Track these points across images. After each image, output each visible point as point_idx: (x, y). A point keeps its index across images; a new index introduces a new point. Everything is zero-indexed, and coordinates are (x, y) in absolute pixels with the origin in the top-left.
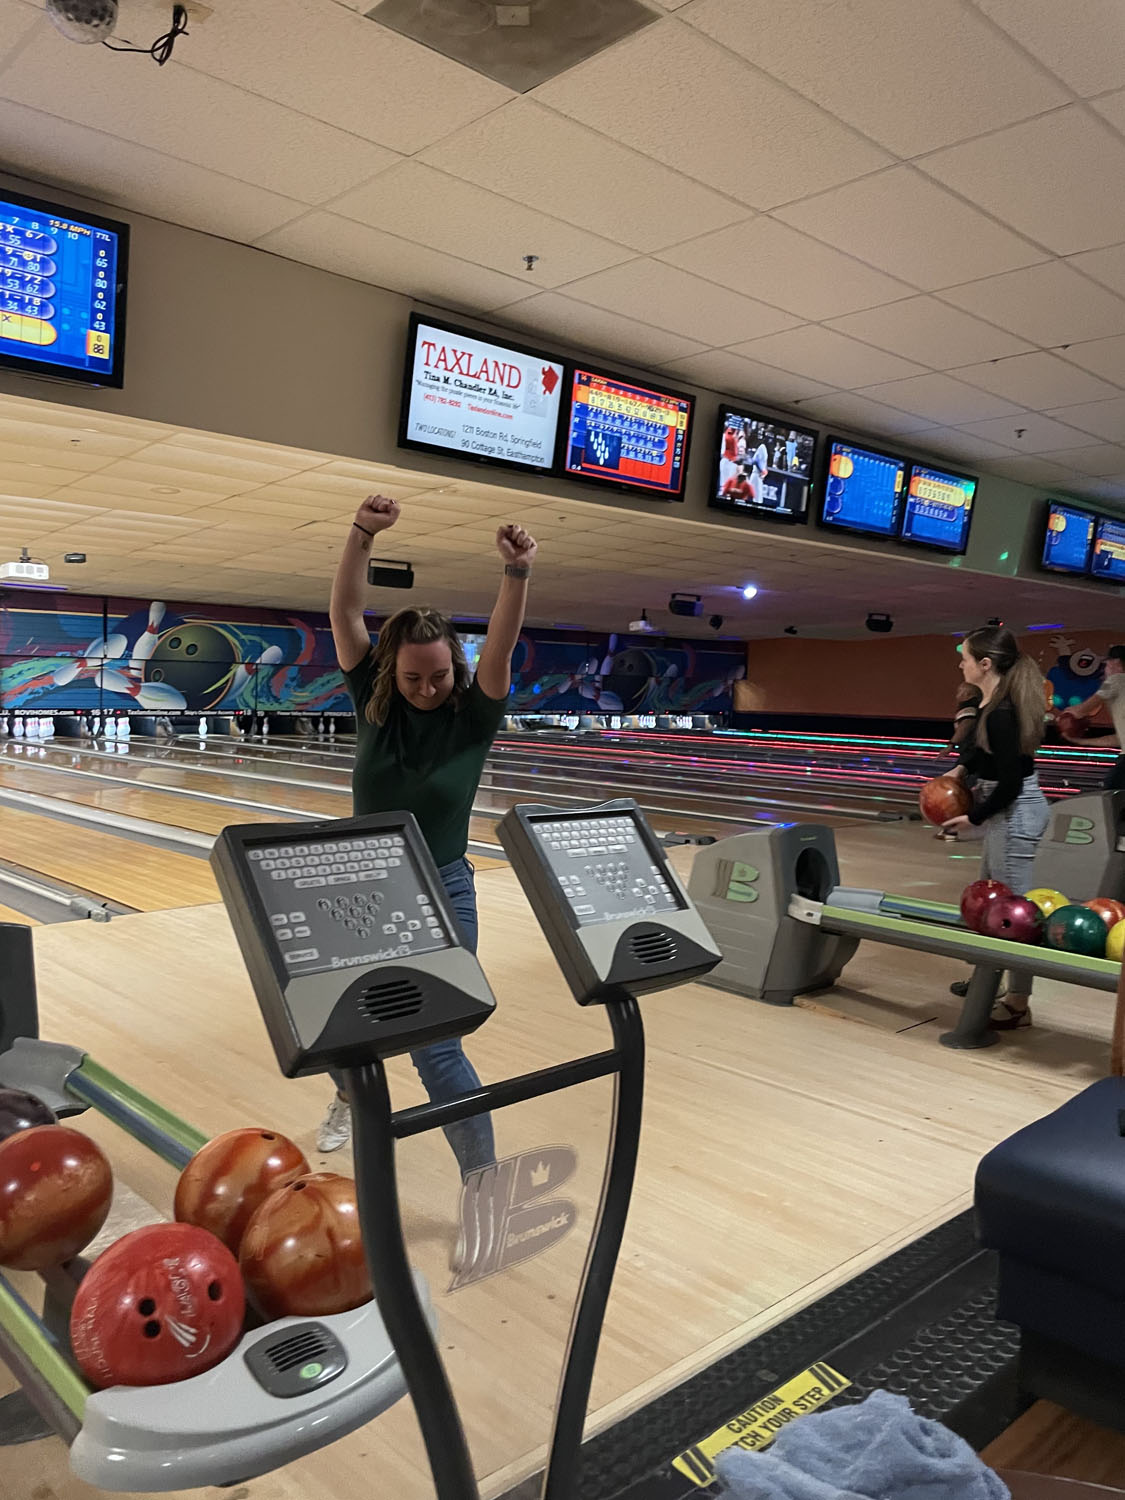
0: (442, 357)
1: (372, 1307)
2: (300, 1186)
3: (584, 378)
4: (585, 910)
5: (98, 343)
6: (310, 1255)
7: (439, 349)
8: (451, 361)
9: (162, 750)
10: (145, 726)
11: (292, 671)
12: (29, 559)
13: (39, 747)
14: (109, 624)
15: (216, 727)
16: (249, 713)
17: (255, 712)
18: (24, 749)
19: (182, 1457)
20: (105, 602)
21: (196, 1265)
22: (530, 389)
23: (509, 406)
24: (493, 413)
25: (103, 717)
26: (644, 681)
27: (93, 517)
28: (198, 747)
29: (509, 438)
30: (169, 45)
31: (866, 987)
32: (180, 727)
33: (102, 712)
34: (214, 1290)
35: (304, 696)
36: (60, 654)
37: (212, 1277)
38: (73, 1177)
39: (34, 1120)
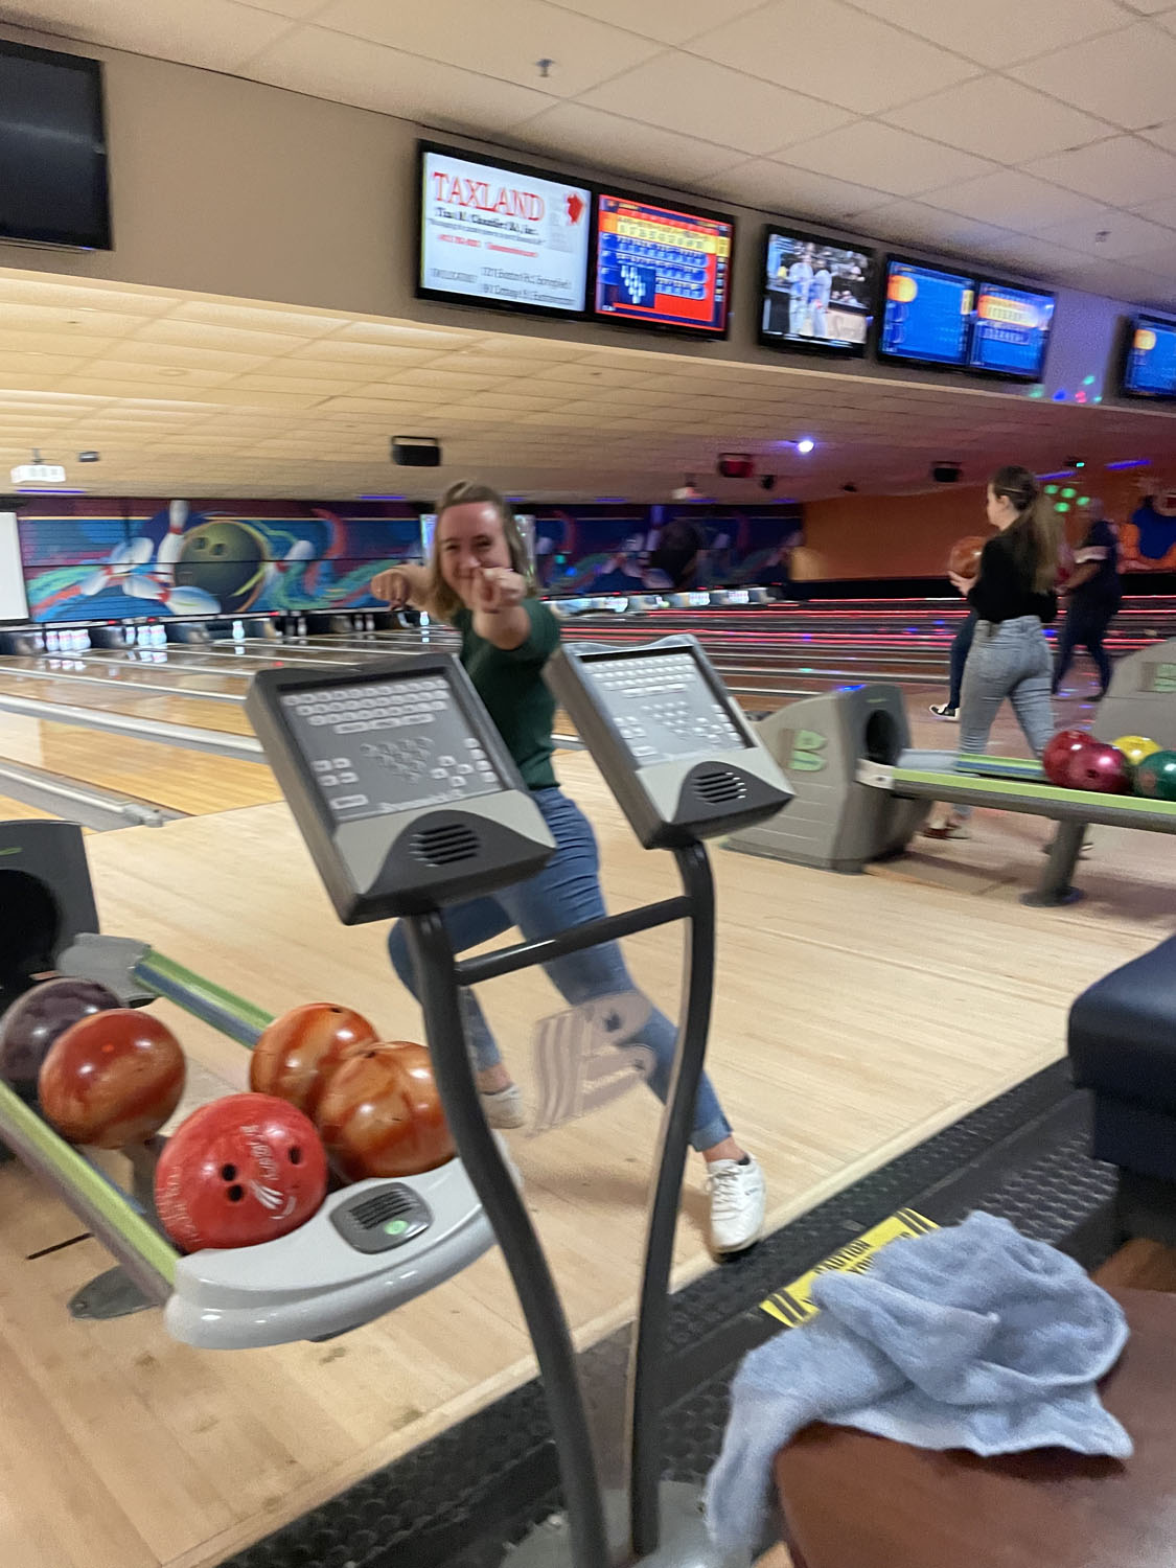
0: (456, 190)
1: (456, 1163)
2: (372, 1055)
3: (611, 204)
4: (645, 752)
6: (387, 1119)
7: (452, 181)
8: (465, 193)
9: (200, 656)
10: (180, 634)
11: (322, 567)
12: (42, 460)
13: (76, 660)
14: (131, 527)
15: (252, 630)
16: (284, 613)
17: (289, 612)
18: (61, 663)
19: (278, 1314)
20: (125, 504)
21: (275, 1132)
22: (553, 219)
23: (531, 241)
24: (514, 251)
25: (135, 627)
26: (691, 555)
28: (234, 651)
29: (534, 279)
31: (940, 852)
32: (214, 633)
33: (134, 621)
34: (294, 1154)
35: (337, 592)
36: (85, 562)
37: (291, 1142)
38: (146, 1057)
39: (102, 1006)
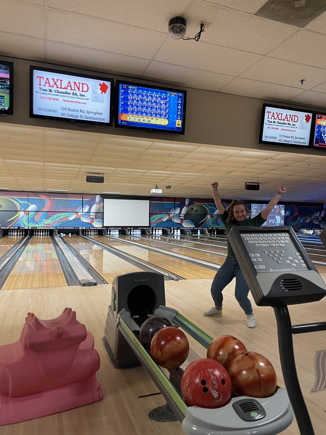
0: (273, 116)
2: (246, 355)
3: (320, 117)
5: (179, 123)
6: (251, 377)
7: (272, 113)
8: (276, 116)
9: (189, 238)
10: (184, 232)
12: (158, 188)
13: (159, 237)
14: (176, 205)
15: (202, 232)
16: (211, 228)
17: (213, 228)
18: (155, 238)
20: (175, 199)
21: (217, 373)
22: (301, 122)
23: (294, 128)
24: (289, 130)
25: (174, 230)
27: (173, 175)
28: (198, 238)
29: (294, 137)
30: (199, 35)
32: (193, 232)
33: (174, 228)
34: (223, 381)
36: (164, 213)
38: (179, 342)
39: (167, 326)
